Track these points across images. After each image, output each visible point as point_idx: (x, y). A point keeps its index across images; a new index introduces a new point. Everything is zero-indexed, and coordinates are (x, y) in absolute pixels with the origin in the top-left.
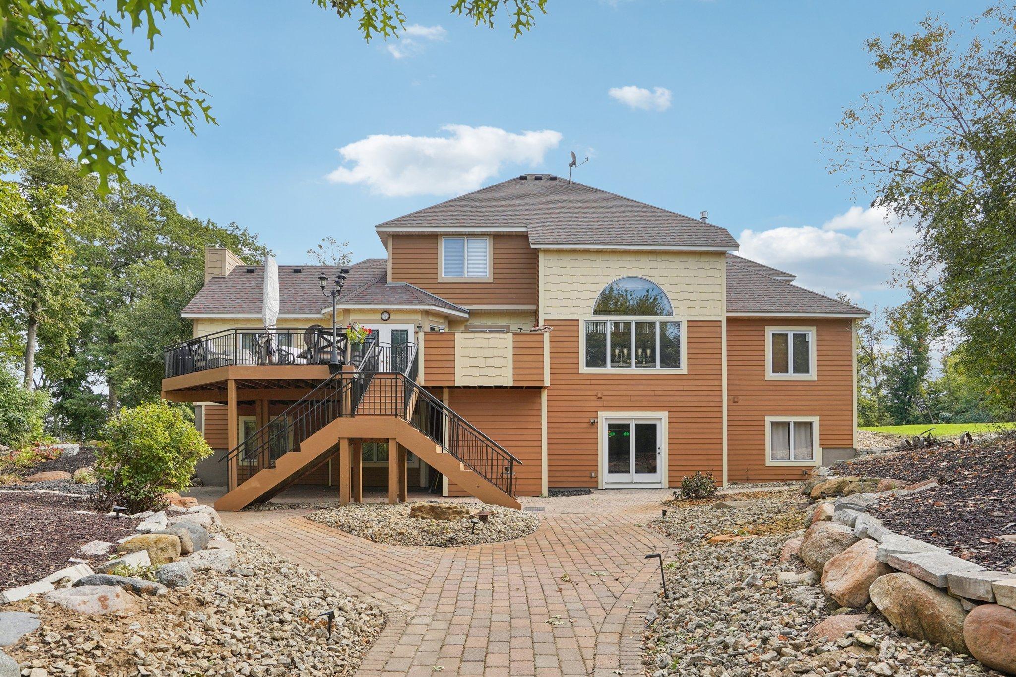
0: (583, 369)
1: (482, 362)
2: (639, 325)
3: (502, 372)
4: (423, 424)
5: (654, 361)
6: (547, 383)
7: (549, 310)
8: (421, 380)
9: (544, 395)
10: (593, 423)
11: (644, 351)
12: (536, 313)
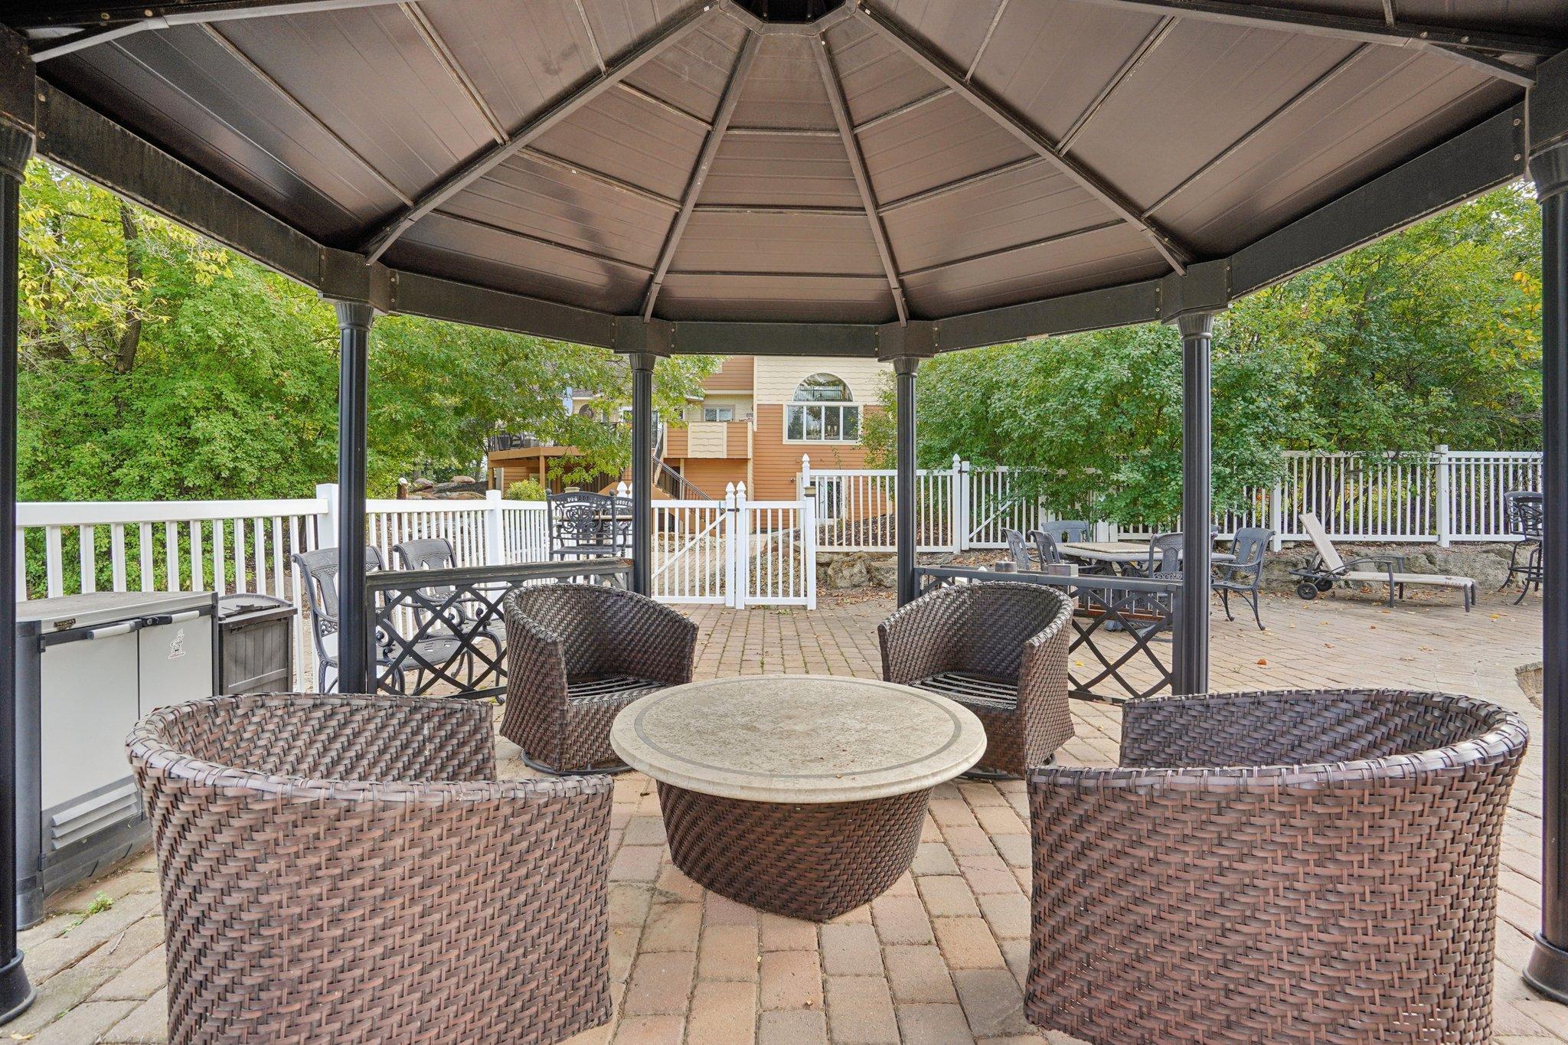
0: (786, 441)
1: (705, 442)
2: (827, 408)
3: (719, 448)
4: (668, 486)
5: (838, 434)
6: (750, 456)
7: (760, 397)
8: (665, 454)
9: (750, 465)
10: (792, 481)
11: (832, 427)
12: (752, 396)
